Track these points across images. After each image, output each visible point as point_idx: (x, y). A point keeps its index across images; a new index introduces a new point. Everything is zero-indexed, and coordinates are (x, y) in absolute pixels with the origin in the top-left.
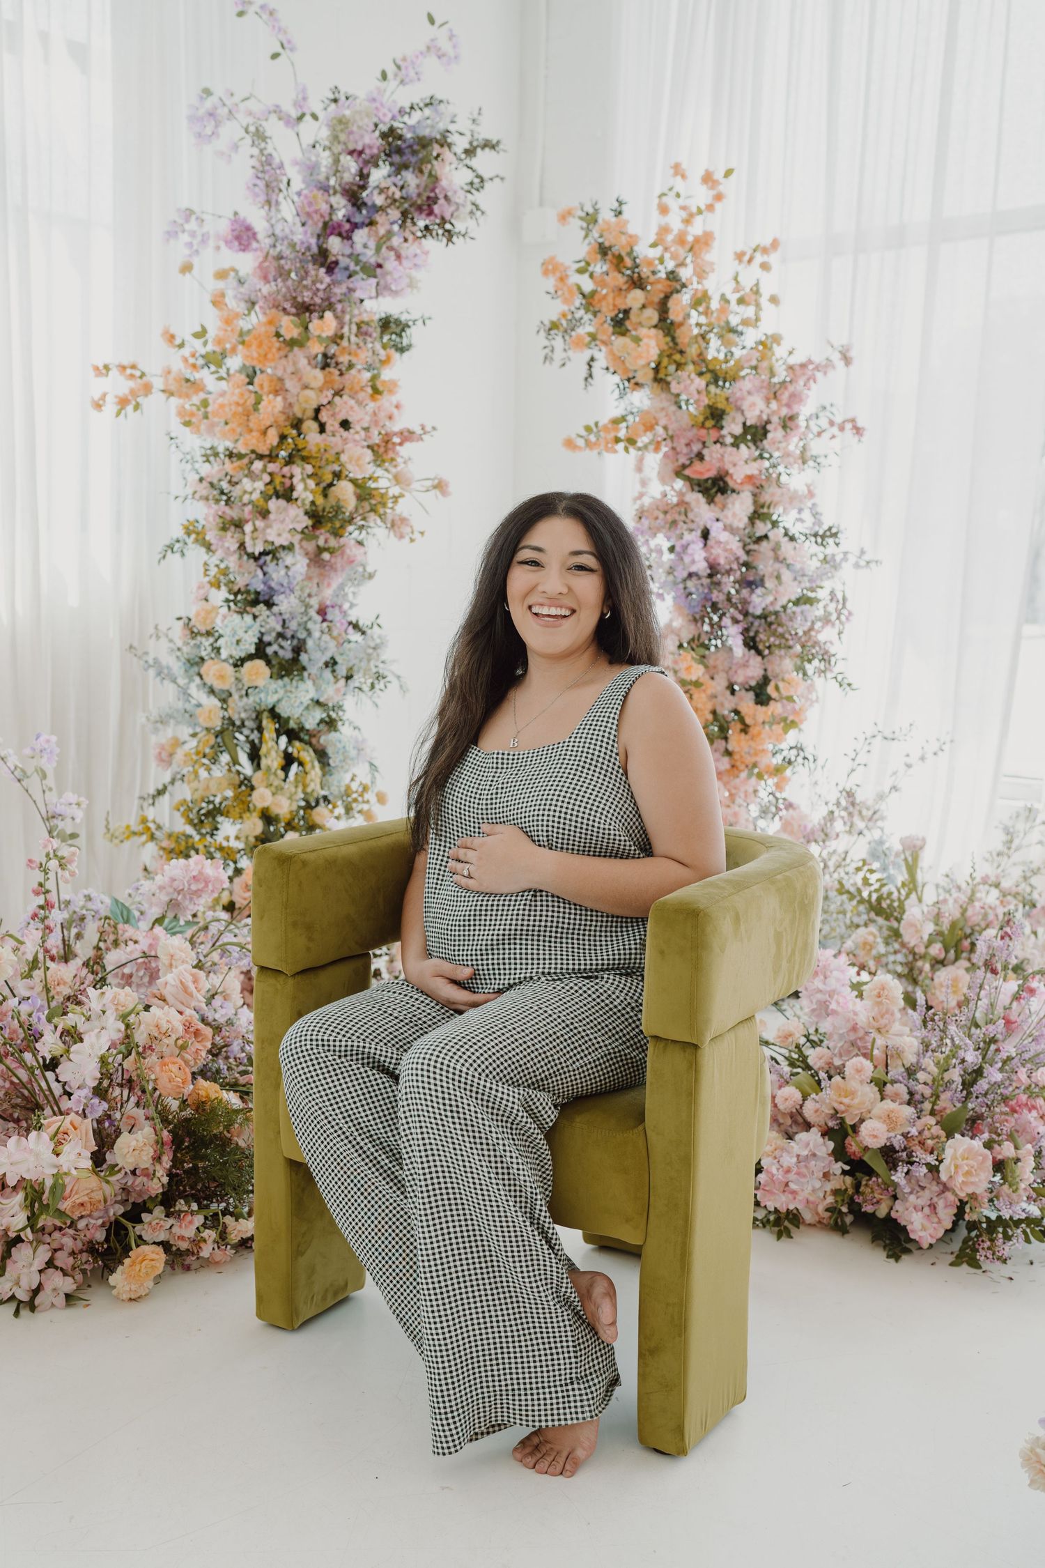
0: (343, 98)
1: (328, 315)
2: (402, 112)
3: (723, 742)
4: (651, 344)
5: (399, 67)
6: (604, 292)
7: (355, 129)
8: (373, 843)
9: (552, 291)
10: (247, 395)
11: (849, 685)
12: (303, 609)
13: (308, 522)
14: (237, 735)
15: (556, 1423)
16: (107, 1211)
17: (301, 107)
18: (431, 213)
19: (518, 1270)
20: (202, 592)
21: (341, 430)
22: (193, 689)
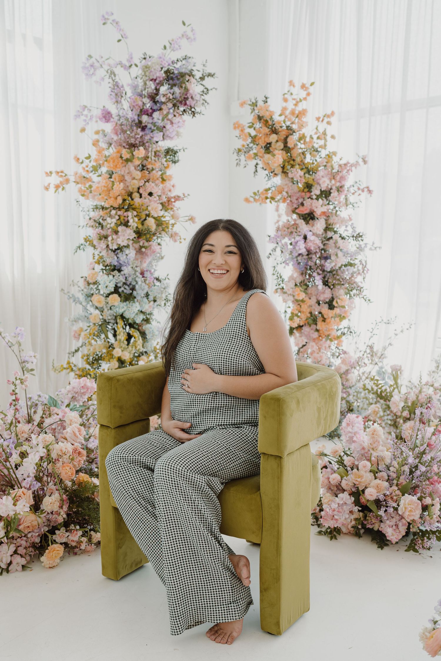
0: (148, 57)
1: (141, 148)
2: (173, 62)
3: (315, 326)
4: (279, 157)
5: (171, 44)
6: (261, 135)
7: (153, 70)
8: (149, 372)
9: (238, 136)
10: (109, 182)
11: (369, 300)
12: (134, 272)
13: (134, 235)
14: (108, 326)
15: (224, 621)
16: (40, 530)
17: (130, 62)
18: (185, 104)
19: (206, 554)
20: (92, 266)
21: (149, 196)
22: (88, 307)
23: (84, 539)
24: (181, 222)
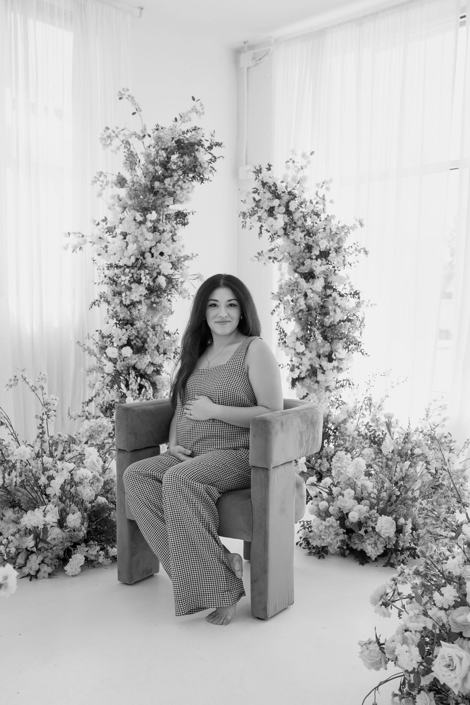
0: (160, 129)
1: (154, 212)
2: (183, 133)
3: (315, 378)
4: (281, 220)
5: (181, 117)
6: (264, 200)
7: (164, 140)
8: (160, 406)
10: (123, 243)
11: (366, 354)
12: (145, 326)
13: (146, 292)
14: (121, 377)
16: (64, 544)
17: (144, 133)
18: (195, 171)
19: (205, 549)
20: (106, 320)
21: (160, 256)
22: (103, 359)
23: (102, 553)
24: (190, 280)
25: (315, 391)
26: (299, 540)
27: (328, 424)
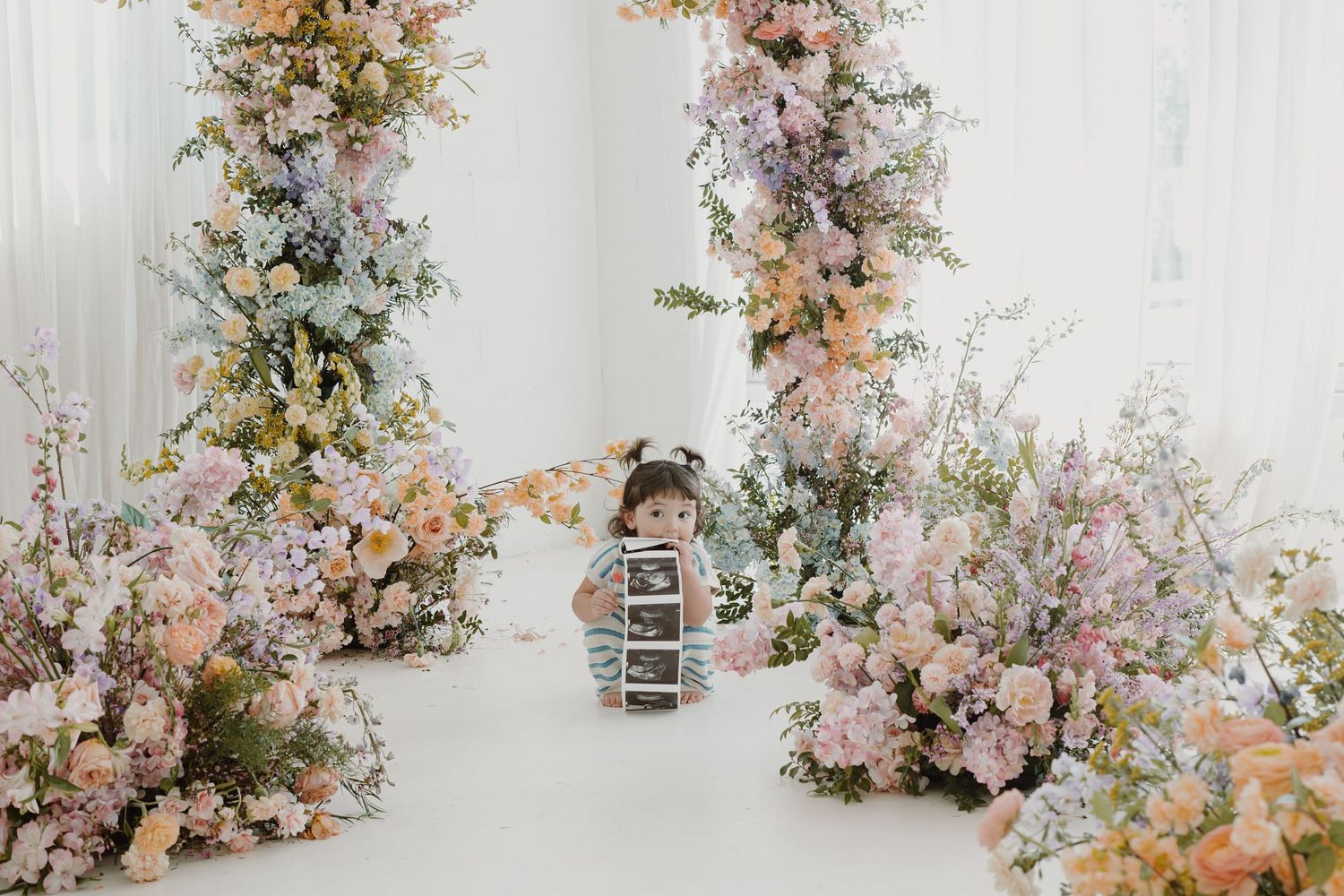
3: (818, 332)
11: (956, 261)
12: (334, 205)
13: (334, 107)
14: (269, 352)
16: (120, 791)
20: (222, 193)
22: (216, 305)
23: (229, 813)
24: (454, 71)
25: (818, 371)
26: (789, 759)
27: (860, 459)
